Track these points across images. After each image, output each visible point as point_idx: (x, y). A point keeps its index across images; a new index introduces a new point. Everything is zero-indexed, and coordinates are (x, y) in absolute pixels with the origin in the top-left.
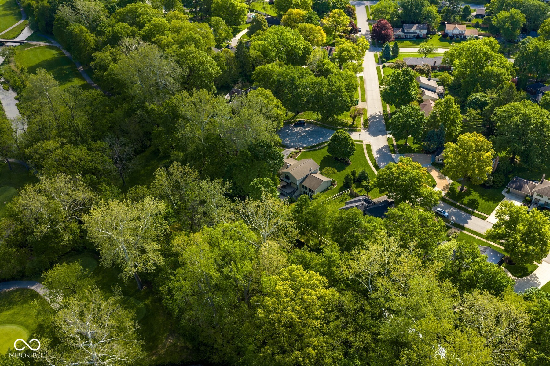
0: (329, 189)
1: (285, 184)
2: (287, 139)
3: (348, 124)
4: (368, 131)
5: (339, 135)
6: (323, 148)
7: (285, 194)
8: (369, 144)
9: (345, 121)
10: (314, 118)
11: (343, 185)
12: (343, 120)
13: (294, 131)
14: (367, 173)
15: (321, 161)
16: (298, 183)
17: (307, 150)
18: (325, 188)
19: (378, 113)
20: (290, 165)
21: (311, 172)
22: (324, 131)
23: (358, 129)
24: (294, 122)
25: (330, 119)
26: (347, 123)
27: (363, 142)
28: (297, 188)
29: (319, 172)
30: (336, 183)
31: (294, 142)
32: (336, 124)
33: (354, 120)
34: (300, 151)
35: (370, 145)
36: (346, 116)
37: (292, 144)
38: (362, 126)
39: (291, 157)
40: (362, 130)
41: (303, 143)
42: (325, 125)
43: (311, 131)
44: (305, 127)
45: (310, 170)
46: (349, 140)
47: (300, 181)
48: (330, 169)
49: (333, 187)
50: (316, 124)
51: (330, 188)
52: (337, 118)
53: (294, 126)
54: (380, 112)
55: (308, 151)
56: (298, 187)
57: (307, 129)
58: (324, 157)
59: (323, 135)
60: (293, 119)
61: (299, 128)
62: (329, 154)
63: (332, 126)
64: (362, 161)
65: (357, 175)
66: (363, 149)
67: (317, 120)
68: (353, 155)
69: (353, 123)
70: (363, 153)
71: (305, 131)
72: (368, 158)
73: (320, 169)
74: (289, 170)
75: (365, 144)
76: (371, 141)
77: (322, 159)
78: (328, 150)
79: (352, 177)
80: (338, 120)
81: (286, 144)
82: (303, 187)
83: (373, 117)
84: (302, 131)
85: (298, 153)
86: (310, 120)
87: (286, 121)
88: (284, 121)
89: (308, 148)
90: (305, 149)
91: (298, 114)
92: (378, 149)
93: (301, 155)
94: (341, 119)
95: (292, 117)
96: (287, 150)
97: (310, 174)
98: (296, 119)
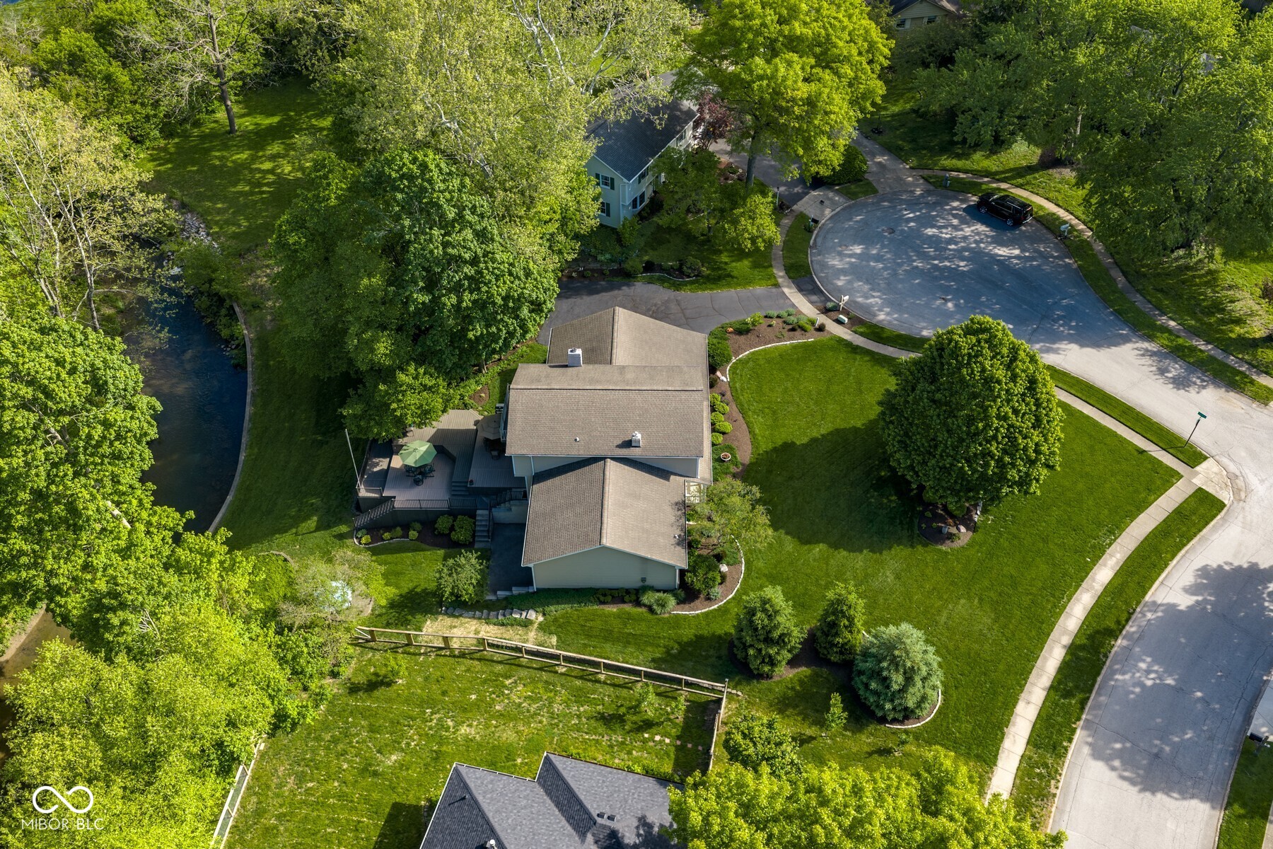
0: (637, 602)
2: (859, 249)
3: (1238, 331)
7: (457, 477)
9: (1240, 306)
12: (1240, 296)
13: (931, 232)
16: (519, 470)
17: (861, 342)
18: (628, 581)
21: (623, 453)
22: (1075, 297)
23: (1263, 380)
24: (986, 193)
27: (1206, 466)
29: (704, 480)
31: (860, 274)
32: (1177, 297)
34: (821, 328)
35: (1217, 507)
37: (842, 281)
39: (741, 331)
41: (892, 303)
42: (1115, 273)
43: (1005, 266)
44: (1006, 236)
45: (628, 443)
47: (537, 468)
49: (673, 610)
50: (1077, 249)
51: (650, 598)
52: (1209, 273)
53: (967, 208)
55: (857, 349)
57: (1002, 251)
59: (1036, 315)
60: (1003, 181)
61: (973, 228)
66: (1144, 507)
70: (1115, 531)
71: (977, 256)
72: (1103, 574)
74: (535, 381)
75: (1199, 481)
76: (1260, 488)
80: (1212, 282)
81: (824, 265)
84: (964, 249)
85: (798, 333)
86: (1077, 218)
87: (962, 176)
88: (958, 170)
89: (873, 333)
90: (855, 332)
91: (1051, 171)
92: (1240, 567)
93: (795, 347)
94: (1230, 287)
95: (1011, 170)
96: (786, 290)
97: (604, 459)
98: (1017, 186)
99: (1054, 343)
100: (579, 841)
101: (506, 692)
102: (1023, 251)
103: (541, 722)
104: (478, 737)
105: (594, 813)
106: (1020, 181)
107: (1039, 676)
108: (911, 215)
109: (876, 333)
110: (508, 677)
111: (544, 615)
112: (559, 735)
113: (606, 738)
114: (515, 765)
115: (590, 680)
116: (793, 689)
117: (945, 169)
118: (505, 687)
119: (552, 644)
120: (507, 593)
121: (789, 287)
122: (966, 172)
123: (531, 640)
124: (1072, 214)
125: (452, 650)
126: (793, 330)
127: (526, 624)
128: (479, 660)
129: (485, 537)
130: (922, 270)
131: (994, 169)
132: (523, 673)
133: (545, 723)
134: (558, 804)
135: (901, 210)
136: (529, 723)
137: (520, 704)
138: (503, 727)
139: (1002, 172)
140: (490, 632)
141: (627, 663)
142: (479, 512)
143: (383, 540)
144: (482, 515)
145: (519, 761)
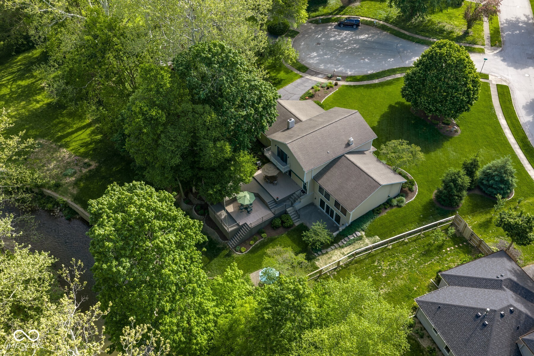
0: (391, 206)
1: (273, 172)
2: (315, 54)
3: (455, 35)
4: (500, 54)
5: (441, 54)
6: (389, 83)
7: (267, 200)
8: (504, 84)
9: (448, 27)
10: (379, 16)
11: (433, 196)
12: (444, 24)
13: (332, 39)
14: (511, 174)
15: (383, 116)
16: (307, 179)
17: (352, 84)
18: (384, 199)
19: (523, 18)
20: (298, 120)
21: (348, 149)
22: (400, 43)
23: (476, 46)
24: (336, 20)
25: (416, 20)
26: (452, 32)
27: (490, 77)
28: (305, 187)
29: (373, 149)
30: (416, 188)
31: (325, 62)
32: (428, 31)
33: (469, 27)
34: (336, 84)
35: (506, 88)
36: (450, 18)
37: (322, 67)
38: (487, 42)
39: (311, 96)
40: (486, 51)
41: (347, 67)
42: (403, 31)
43: (369, 41)
44: (358, 31)
45: (348, 145)
46: (468, 70)
47: (314, 174)
48: (405, 146)
49: (406, 201)
50: (383, 28)
51: (395, 202)
52: (429, 21)
53: (335, 27)
54: (527, 17)
55: (354, 86)
56: (308, 188)
57: (362, 37)
58: (391, 107)
59: (396, 53)
60: (337, 14)
61: (345, 33)
62: (404, 100)
63: (417, 36)
64: (489, 129)
65: (478, 174)
66: (490, 96)
67: (387, 20)
68: (468, 110)
69: (466, 33)
70: (491, 107)
71: (356, 41)
72: (503, 122)
73: (377, 143)
74: (290, 138)
75: (494, 82)
76: (509, 77)
77: (385, 109)
78: (404, 90)
79: (467, 180)
80: (433, 23)
81: (309, 64)
82: (321, 189)
83: (513, 25)
84: (350, 41)
85: (331, 89)
86: (372, 18)
87: (321, 17)
88: (319, 16)
89: (355, 79)
90: (348, 81)
91: (350, 6)
92: (531, 102)
93: (335, 94)
94: (439, 23)
95: (336, 10)
96: (307, 77)
97: (343, 155)
98: (343, 15)
99: (411, 59)
100: (503, 291)
101: (380, 268)
102: (368, 34)
103: (405, 270)
104: (391, 291)
105: (495, 278)
106: (342, 13)
107: (523, 161)
108: (319, 36)
109: (354, 78)
110: (374, 262)
111: (363, 231)
112: (417, 270)
113: (433, 260)
114: (416, 291)
115: (404, 245)
116: (469, 205)
117: (313, 17)
118: (376, 266)
119: (378, 240)
120: (337, 232)
121: (307, 76)
122: (322, 15)
123: (368, 243)
124: (369, 18)
125: (341, 266)
126: (328, 88)
127: (360, 238)
128: (356, 263)
129: (297, 219)
130: (344, 52)
131: (330, 12)
132: (378, 257)
133: (407, 269)
134: (472, 286)
135: (314, 36)
136: (402, 273)
137: (390, 269)
138: (394, 281)
139: (334, 11)
140: (348, 250)
141: (411, 230)
142: (288, 210)
143: (251, 245)
144: (290, 211)
145: (415, 288)
